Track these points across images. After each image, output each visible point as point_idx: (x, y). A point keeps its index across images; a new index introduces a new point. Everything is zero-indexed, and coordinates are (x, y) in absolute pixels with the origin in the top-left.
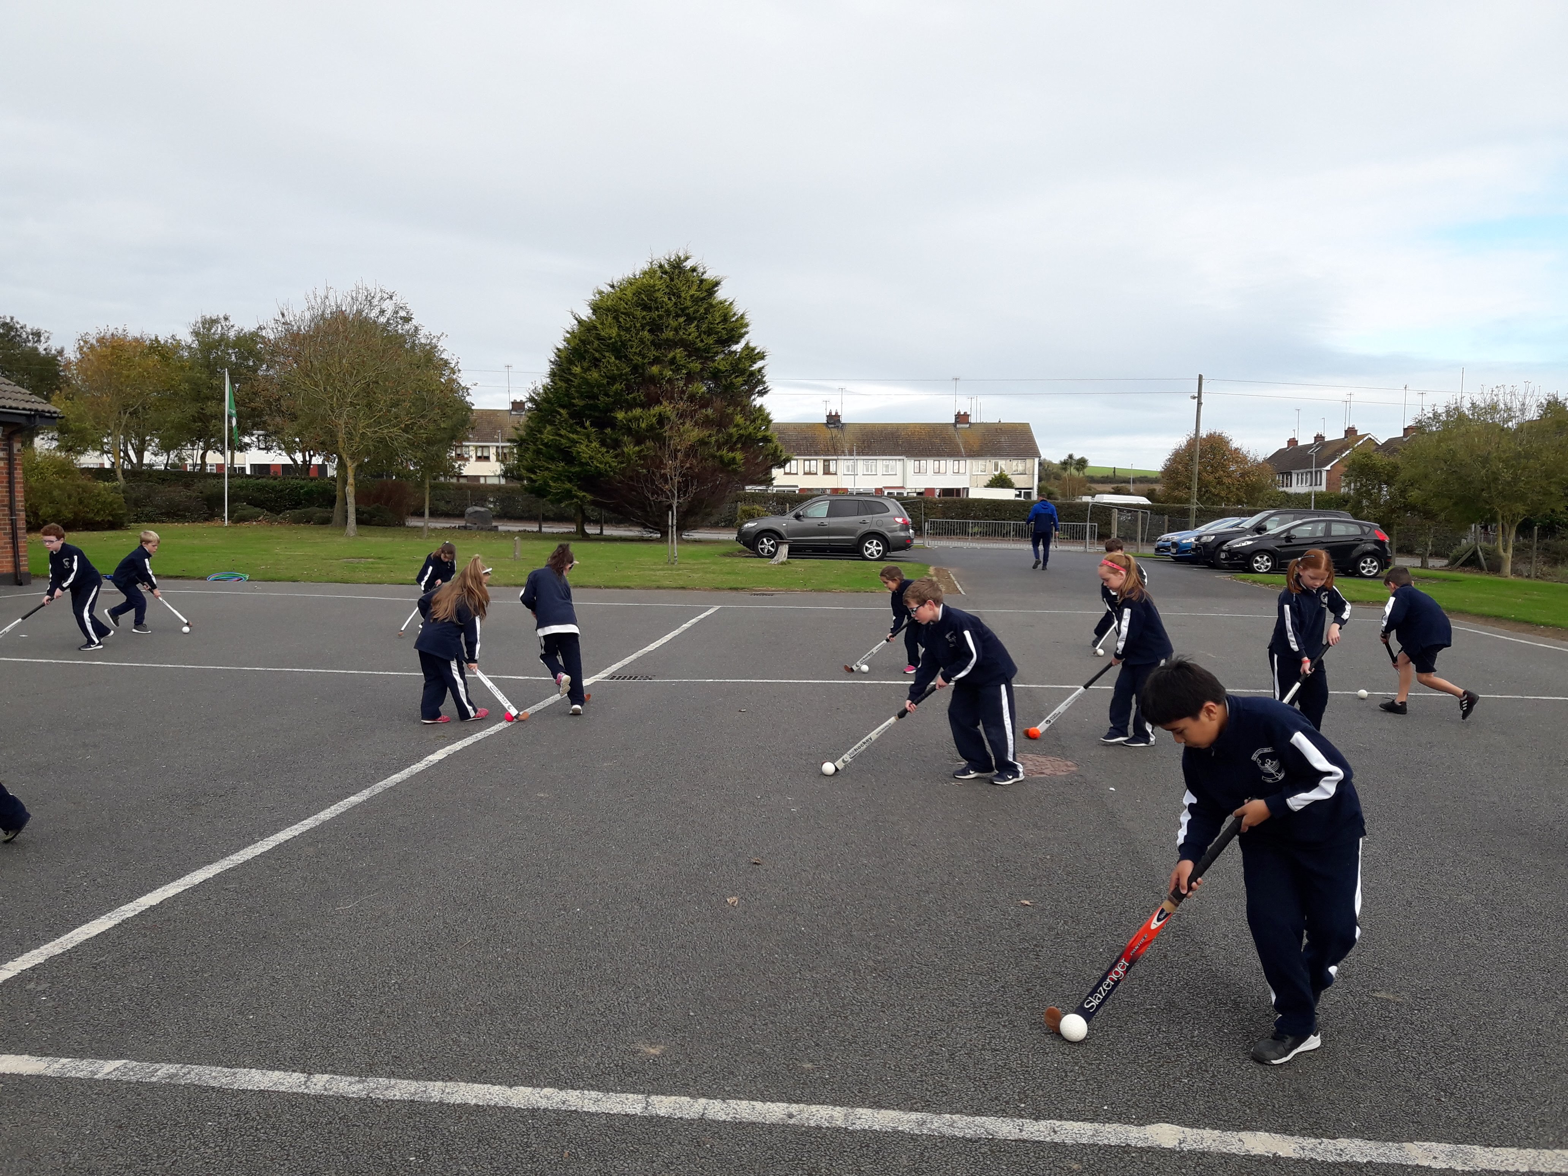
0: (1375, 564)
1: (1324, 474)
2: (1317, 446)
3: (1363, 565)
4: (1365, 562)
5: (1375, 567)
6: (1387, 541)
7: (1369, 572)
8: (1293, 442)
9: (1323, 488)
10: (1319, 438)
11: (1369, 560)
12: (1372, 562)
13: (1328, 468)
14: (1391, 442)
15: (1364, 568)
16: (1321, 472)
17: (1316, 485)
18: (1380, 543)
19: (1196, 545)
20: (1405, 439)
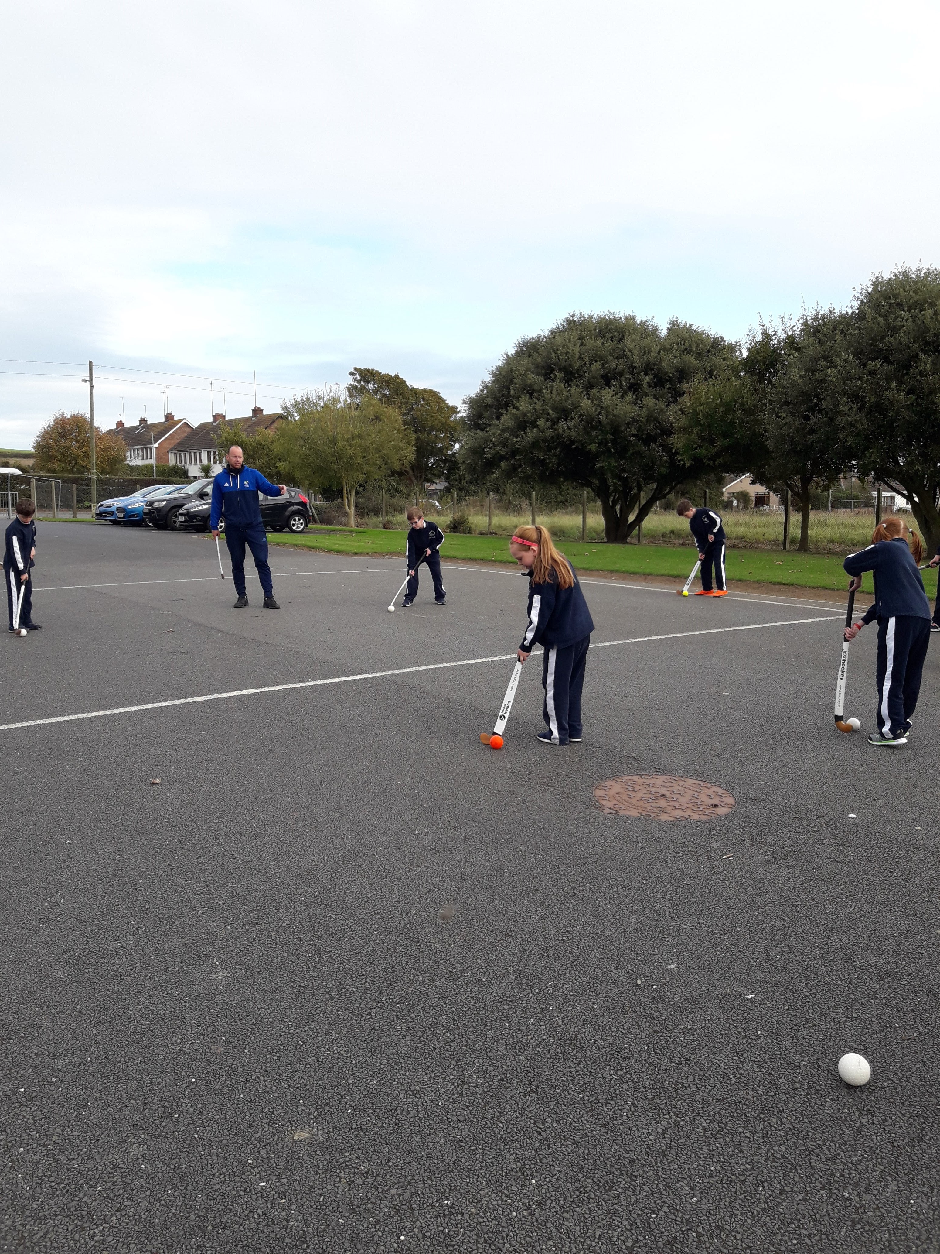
0: (302, 521)
1: (154, 450)
2: (143, 428)
3: (293, 522)
4: (295, 520)
5: (301, 524)
6: (308, 501)
7: (298, 528)
8: (120, 424)
9: (153, 461)
10: (143, 421)
11: (297, 518)
12: (299, 520)
13: (156, 445)
14: (203, 426)
15: (294, 525)
16: (151, 449)
17: (147, 459)
18: (303, 504)
19: (149, 510)
20: (215, 424)
